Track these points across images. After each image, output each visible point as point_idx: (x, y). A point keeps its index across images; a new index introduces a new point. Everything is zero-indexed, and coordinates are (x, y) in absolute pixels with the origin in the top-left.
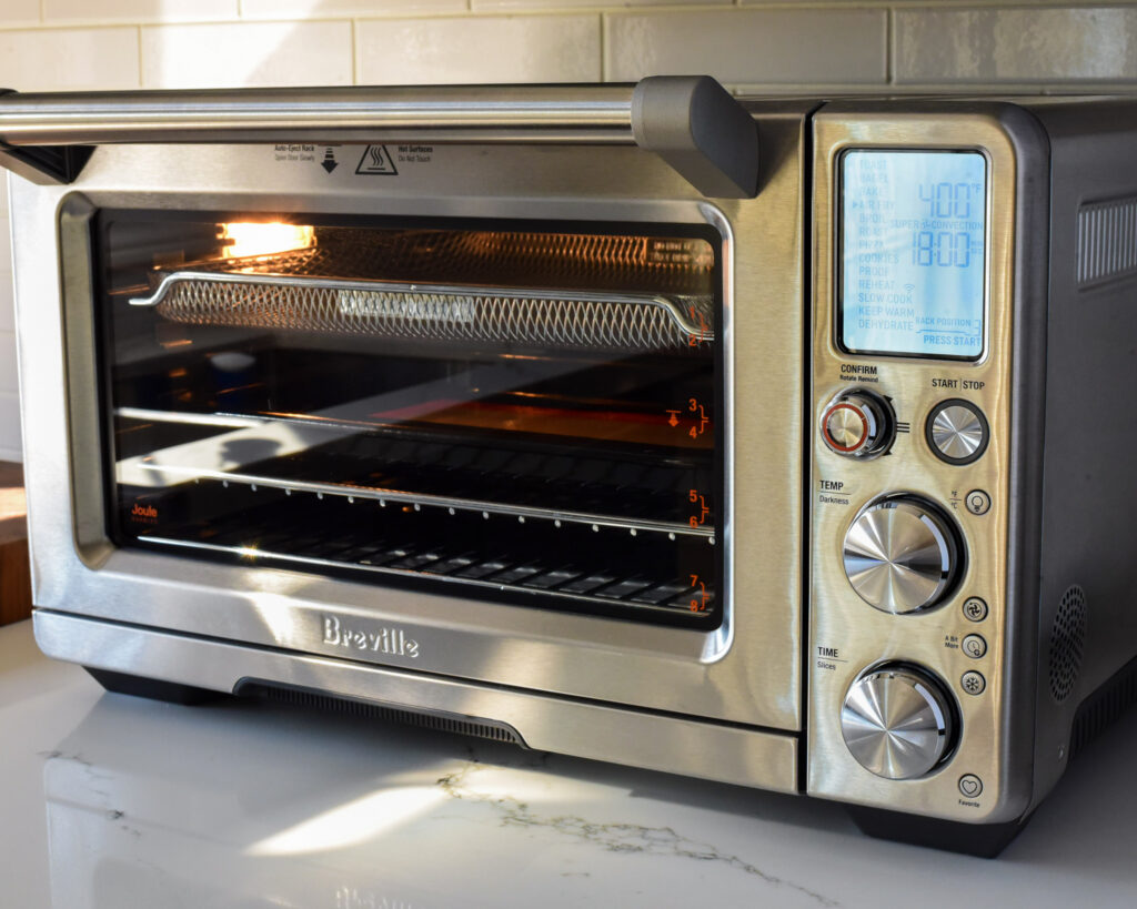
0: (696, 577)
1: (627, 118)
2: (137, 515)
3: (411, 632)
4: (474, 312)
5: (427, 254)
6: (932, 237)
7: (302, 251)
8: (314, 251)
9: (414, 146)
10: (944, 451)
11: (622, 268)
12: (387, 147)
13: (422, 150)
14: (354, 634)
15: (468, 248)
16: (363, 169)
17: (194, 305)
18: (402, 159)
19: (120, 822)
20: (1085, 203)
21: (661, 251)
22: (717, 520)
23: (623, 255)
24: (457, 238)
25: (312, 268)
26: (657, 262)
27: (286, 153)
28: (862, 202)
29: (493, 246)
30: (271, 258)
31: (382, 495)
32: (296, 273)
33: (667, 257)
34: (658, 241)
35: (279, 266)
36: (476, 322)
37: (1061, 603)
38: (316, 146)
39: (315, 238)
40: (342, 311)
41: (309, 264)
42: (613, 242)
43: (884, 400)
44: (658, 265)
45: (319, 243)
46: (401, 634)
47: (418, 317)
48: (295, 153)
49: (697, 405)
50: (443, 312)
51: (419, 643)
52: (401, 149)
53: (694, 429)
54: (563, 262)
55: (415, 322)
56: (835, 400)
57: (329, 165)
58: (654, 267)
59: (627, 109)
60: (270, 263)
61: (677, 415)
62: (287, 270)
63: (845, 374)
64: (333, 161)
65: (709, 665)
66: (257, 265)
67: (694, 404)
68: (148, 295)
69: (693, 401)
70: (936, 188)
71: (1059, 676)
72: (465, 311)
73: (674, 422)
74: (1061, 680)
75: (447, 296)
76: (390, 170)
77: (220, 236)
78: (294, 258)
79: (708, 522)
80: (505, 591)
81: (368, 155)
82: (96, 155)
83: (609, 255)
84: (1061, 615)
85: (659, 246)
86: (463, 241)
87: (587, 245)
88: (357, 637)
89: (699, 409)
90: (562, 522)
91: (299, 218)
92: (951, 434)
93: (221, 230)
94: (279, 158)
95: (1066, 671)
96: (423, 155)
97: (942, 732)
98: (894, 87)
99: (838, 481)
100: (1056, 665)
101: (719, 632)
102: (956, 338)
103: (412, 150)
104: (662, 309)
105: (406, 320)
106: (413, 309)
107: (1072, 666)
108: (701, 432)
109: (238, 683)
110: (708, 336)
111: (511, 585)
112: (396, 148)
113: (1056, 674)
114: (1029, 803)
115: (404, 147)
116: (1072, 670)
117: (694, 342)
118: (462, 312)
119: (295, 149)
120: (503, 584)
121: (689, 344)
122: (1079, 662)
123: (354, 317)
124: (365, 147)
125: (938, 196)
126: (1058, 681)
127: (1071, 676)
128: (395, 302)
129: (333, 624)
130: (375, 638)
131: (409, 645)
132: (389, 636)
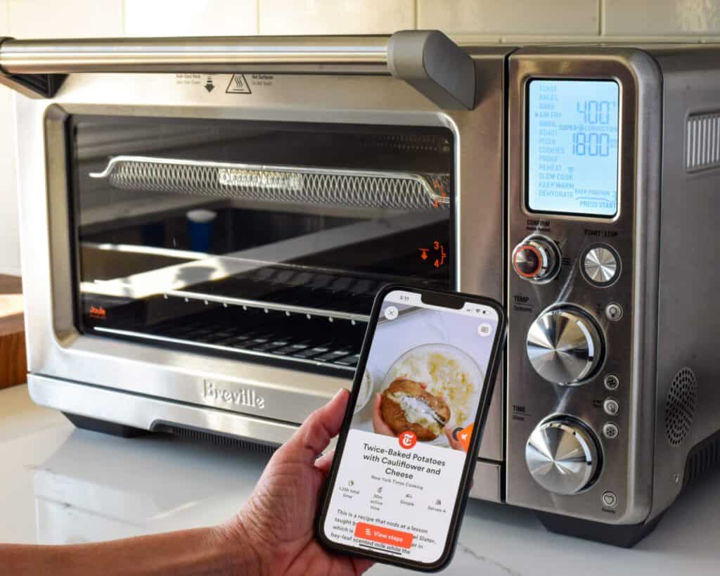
1: (385, 57)
2: (93, 314)
3: (260, 392)
4: (302, 183)
6: (585, 137)
9: (262, 75)
10: (593, 278)
12: (245, 75)
13: (267, 78)
14: (225, 392)
16: (230, 90)
18: (254, 83)
19: (68, 510)
20: (692, 115)
27: (183, 79)
28: (541, 113)
36: (303, 190)
37: (675, 380)
38: (201, 75)
40: (221, 182)
43: (554, 244)
46: (253, 393)
47: (268, 186)
48: (189, 80)
49: (439, 245)
50: (284, 183)
51: (264, 398)
52: (254, 77)
53: (437, 261)
55: (266, 189)
56: (523, 243)
57: (210, 87)
59: (385, 52)
61: (427, 252)
63: (530, 226)
64: (212, 85)
67: (437, 245)
68: (100, 171)
69: (437, 243)
70: (588, 104)
71: (673, 428)
72: (296, 183)
73: (425, 256)
74: (675, 430)
75: (285, 173)
76: (247, 90)
80: (320, 366)
81: (234, 80)
82: (69, 80)
84: (674, 387)
88: (226, 394)
89: (440, 249)
90: (356, 321)
92: (597, 266)
94: (179, 83)
95: (680, 425)
96: (267, 81)
97: (589, 463)
98: (603, 38)
99: (526, 296)
100: (670, 421)
102: (600, 203)
103: (260, 78)
104: (419, 183)
105: (260, 189)
106: (264, 181)
107: (684, 422)
108: (442, 263)
109: (152, 424)
110: (446, 200)
111: (325, 362)
112: (251, 75)
113: (671, 427)
114: (650, 513)
115: (255, 75)
116: (684, 425)
117: (438, 204)
118: (295, 183)
119: (188, 77)
120: (321, 361)
121: (436, 205)
122: (690, 419)
123: (229, 186)
124: (232, 75)
125: (589, 110)
126: (673, 431)
127: (684, 429)
128: (254, 176)
129: (211, 386)
130: (237, 395)
131: (258, 400)
132: (246, 394)
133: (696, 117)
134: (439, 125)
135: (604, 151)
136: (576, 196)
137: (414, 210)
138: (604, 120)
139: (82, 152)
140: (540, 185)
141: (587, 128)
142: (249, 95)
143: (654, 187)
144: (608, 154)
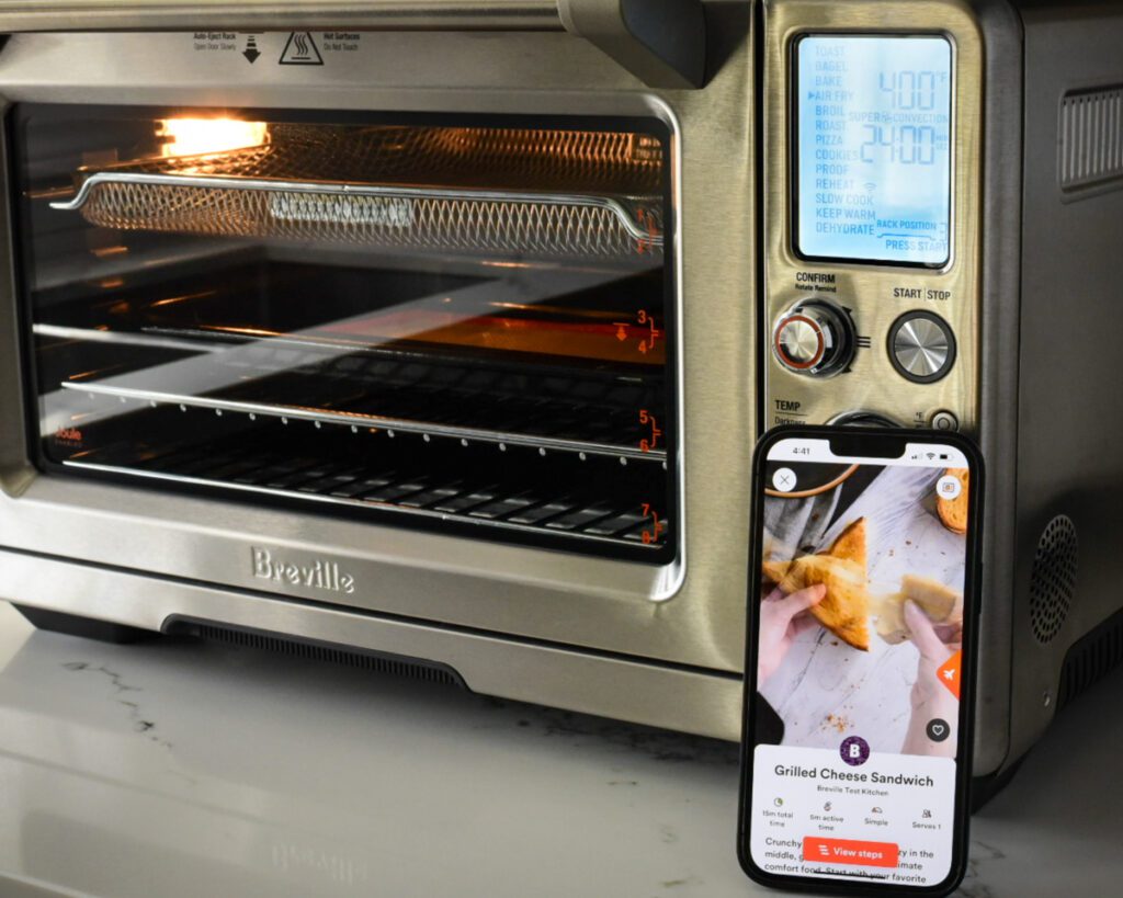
0: (647, 506)
2: (61, 438)
3: (346, 565)
4: (412, 214)
5: (398, 151)
6: (893, 132)
7: (253, 148)
8: (268, 148)
9: (340, 33)
10: (908, 369)
11: (605, 166)
12: (312, 34)
13: (349, 37)
14: (286, 567)
15: (442, 144)
16: (286, 58)
17: (126, 210)
18: (327, 47)
20: (1070, 94)
21: (646, 148)
22: (669, 443)
23: (607, 152)
24: (429, 134)
25: (265, 167)
26: (643, 159)
27: (206, 41)
28: (818, 93)
29: (468, 143)
30: (216, 157)
31: (353, 419)
32: (246, 173)
33: (654, 153)
34: (645, 137)
35: (227, 165)
36: (414, 226)
37: (1044, 536)
38: (237, 34)
39: (269, 135)
40: (273, 213)
41: (261, 163)
42: (596, 138)
43: (843, 312)
44: (646, 162)
45: (273, 140)
46: (335, 567)
47: (353, 221)
48: (215, 42)
49: (647, 318)
50: (379, 215)
51: (354, 577)
52: (327, 37)
53: (643, 343)
54: (542, 160)
55: (350, 225)
56: (790, 311)
57: (251, 54)
58: (640, 165)
60: (216, 162)
61: (625, 328)
62: (236, 171)
63: (801, 283)
64: (255, 50)
65: (659, 604)
66: (201, 164)
67: (643, 317)
68: (69, 198)
69: (642, 313)
70: (897, 76)
71: (1042, 615)
72: (402, 214)
73: (621, 336)
74: (1045, 620)
75: (383, 198)
76: (315, 59)
77: (159, 133)
78: (243, 157)
79: (661, 445)
80: (447, 521)
81: (293, 43)
83: (592, 152)
84: (1043, 549)
85: (645, 142)
86: (435, 137)
87: (569, 141)
88: (289, 571)
89: (648, 322)
90: (508, 444)
91: (251, 114)
93: (160, 126)
94: (199, 47)
95: (1051, 610)
96: (350, 43)
99: (795, 400)
100: (1038, 604)
101: (670, 567)
102: (920, 243)
103: (338, 38)
104: (610, 212)
105: (341, 224)
106: (348, 212)
107: (1059, 604)
108: (651, 347)
109: (165, 621)
110: (657, 240)
111: (456, 513)
112: (322, 34)
113: (1039, 614)
114: (1007, 756)
115: (330, 33)
116: (1058, 609)
117: (644, 248)
118: (398, 215)
119: (214, 37)
120: (448, 513)
121: (639, 250)
122: (1067, 599)
123: (287, 221)
124: (289, 34)
125: (900, 87)
126: (1041, 621)
127: (1057, 615)
128: (329, 204)
129: (264, 556)
130: (308, 572)
131: (343, 580)
132: (323, 569)
133: (1077, 98)
134: (646, 114)
135: (926, 156)
136: (878, 231)
137: (602, 257)
138: (926, 103)
139: (34, 168)
140: (818, 212)
141: (897, 118)
142: (321, 67)
143: (1010, 214)
144: (932, 161)
